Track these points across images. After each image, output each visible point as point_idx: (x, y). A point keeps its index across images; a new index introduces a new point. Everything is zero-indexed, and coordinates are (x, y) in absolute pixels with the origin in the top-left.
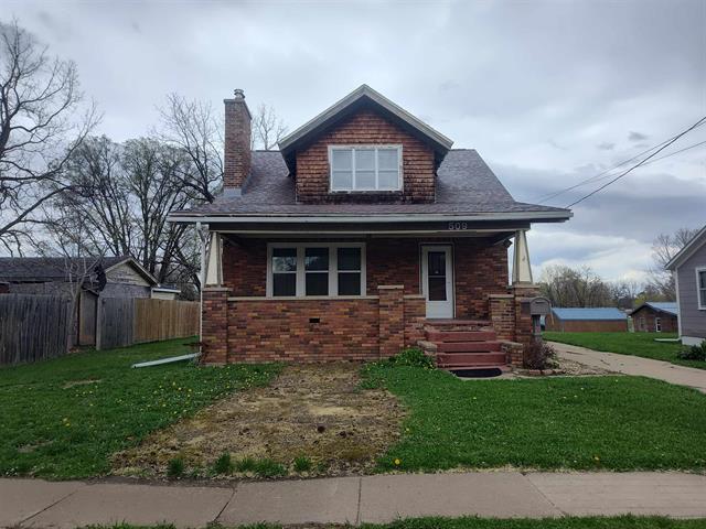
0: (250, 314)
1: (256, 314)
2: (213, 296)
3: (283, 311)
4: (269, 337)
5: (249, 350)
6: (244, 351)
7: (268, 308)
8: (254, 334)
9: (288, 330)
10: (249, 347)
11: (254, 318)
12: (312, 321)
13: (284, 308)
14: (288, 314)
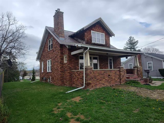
0: (97, 74)
1: (98, 74)
2: (90, 69)
3: (103, 73)
4: (101, 80)
5: (97, 84)
6: (96, 85)
7: (101, 72)
8: (98, 80)
9: (105, 78)
10: (97, 83)
11: (98, 75)
12: (109, 75)
13: (104, 72)
14: (104, 74)
